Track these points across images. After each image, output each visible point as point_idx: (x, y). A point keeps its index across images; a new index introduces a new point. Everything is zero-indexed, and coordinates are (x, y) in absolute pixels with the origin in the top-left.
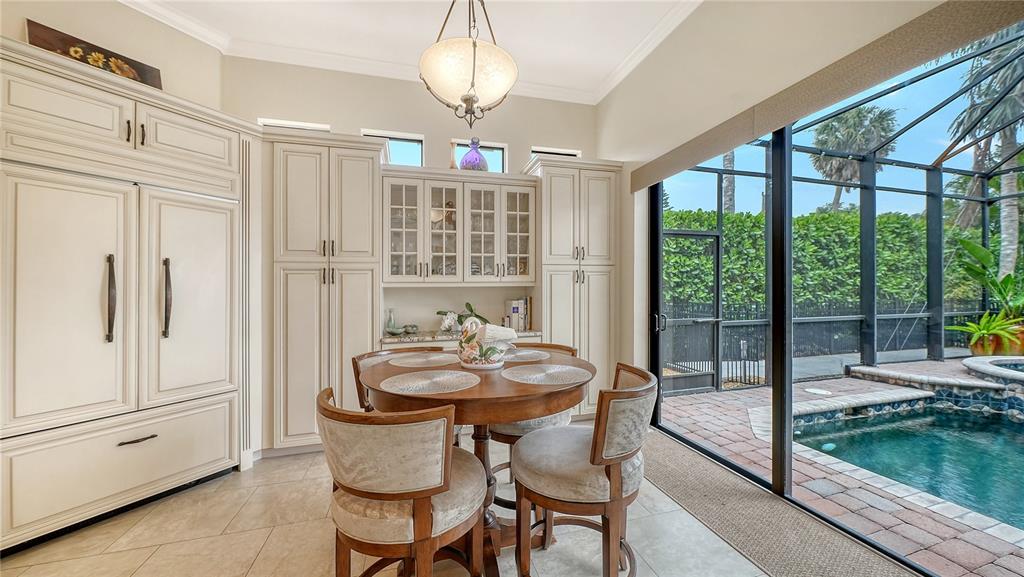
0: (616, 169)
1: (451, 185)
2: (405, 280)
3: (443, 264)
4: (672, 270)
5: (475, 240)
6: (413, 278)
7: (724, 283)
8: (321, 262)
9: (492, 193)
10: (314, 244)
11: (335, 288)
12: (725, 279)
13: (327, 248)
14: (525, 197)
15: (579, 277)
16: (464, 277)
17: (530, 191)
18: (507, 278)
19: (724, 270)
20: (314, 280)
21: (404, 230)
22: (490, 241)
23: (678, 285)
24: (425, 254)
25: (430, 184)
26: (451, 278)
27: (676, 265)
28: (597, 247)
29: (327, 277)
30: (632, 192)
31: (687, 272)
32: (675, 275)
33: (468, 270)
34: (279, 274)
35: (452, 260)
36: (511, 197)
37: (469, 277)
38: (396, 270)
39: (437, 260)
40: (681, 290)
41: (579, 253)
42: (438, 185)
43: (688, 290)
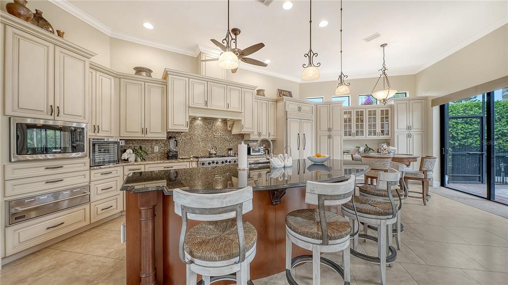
0: (426, 98)
1: (362, 110)
2: (348, 137)
3: (359, 132)
4: (460, 131)
5: (370, 125)
6: (350, 137)
7: (496, 137)
8: (328, 133)
9: (375, 111)
10: (326, 129)
11: (331, 140)
12: (497, 135)
13: (329, 130)
14: (387, 111)
15: (409, 136)
16: (366, 136)
17: (389, 109)
18: (381, 136)
19: (497, 130)
20: (326, 138)
21: (348, 124)
22: (375, 125)
23: (464, 138)
24: (354, 130)
25: (355, 110)
26: (363, 137)
27: (462, 129)
28: (417, 125)
29: (330, 137)
30: (432, 106)
31: (470, 132)
32: (461, 133)
33: (367, 135)
34: (318, 137)
35: (362, 132)
36: (382, 111)
37: (368, 136)
38: (345, 135)
39: (357, 132)
40: (466, 140)
41: (409, 128)
42: (358, 110)
43: (470, 141)
